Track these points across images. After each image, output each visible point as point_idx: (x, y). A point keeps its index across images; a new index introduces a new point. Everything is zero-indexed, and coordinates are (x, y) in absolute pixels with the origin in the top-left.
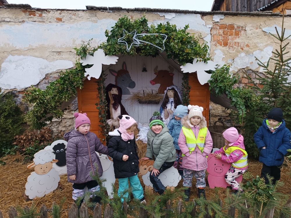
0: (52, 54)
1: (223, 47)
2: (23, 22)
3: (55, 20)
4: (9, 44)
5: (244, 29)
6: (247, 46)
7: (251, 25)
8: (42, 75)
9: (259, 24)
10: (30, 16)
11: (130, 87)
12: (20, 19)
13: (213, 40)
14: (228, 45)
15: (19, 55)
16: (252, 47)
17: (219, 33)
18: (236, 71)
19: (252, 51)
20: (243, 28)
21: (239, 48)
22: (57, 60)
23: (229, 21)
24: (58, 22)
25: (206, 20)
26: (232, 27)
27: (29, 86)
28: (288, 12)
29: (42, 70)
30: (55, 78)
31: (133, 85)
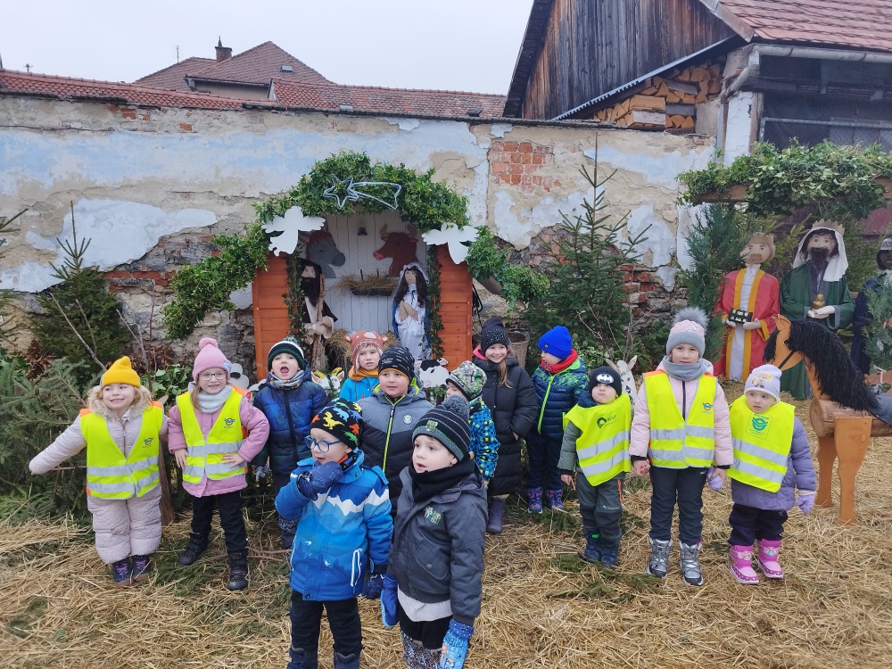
0: (172, 196)
1: (512, 185)
2: (110, 130)
3: (178, 127)
4: (80, 176)
5: (550, 151)
6: (557, 183)
7: (562, 144)
8: (151, 239)
9: (576, 143)
10: (124, 120)
11: (334, 263)
12: (103, 125)
13: (491, 172)
14: (521, 182)
15: (103, 197)
16: (566, 186)
17: (503, 158)
18: (537, 231)
19: (565, 193)
20: (547, 150)
21: (543, 187)
22: (182, 208)
23: (521, 135)
24: (184, 133)
25: (478, 134)
26: (527, 147)
27: (125, 262)
28: (638, 117)
29: (150, 229)
30: (179, 244)
31: (340, 260)
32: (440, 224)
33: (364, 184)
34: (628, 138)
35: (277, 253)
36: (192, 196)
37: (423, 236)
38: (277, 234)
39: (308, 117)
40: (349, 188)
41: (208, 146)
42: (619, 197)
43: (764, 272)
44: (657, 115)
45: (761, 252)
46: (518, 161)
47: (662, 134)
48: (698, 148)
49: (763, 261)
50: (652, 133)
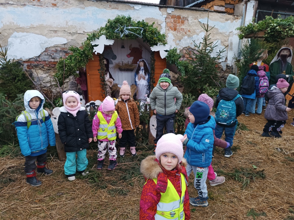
0: (50, 32)
1: (173, 31)
2: (25, 5)
3: (51, 5)
4: (13, 23)
5: (187, 19)
6: (189, 31)
7: (191, 17)
8: (42, 49)
9: (196, 16)
11: (113, 59)
12: (22, 3)
13: (167, 26)
14: (177, 30)
15: (23, 32)
16: (192, 32)
17: (171, 21)
18: (182, 49)
19: (192, 35)
20: (186, 19)
21: (184, 32)
22: (54, 37)
23: (177, 13)
24: (53, 7)
25: (162, 12)
26: (179, 17)
27: (33, 57)
28: (216, 8)
29: (42, 45)
30: (53, 51)
31: (115, 57)
32: (158, 43)
33: (130, 28)
34: (214, 15)
35: (96, 53)
36: (58, 32)
37: (151, 48)
38: (96, 46)
39: (101, 2)
40: (124, 29)
41: (63, 13)
43: (263, 63)
44: (222, 7)
45: (263, 56)
46: (176, 22)
47: (225, 14)
48: (236, 20)
49: (263, 59)
50: (222, 14)
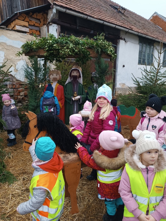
28: (18, 28)
34: (12, 34)
42: (11, 57)
43: (59, 84)
44: (25, 28)
45: (56, 77)
47: (26, 34)
49: (58, 80)
50: (22, 34)
